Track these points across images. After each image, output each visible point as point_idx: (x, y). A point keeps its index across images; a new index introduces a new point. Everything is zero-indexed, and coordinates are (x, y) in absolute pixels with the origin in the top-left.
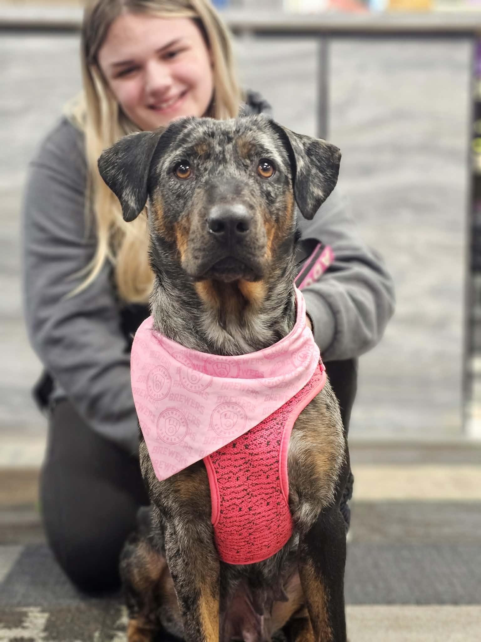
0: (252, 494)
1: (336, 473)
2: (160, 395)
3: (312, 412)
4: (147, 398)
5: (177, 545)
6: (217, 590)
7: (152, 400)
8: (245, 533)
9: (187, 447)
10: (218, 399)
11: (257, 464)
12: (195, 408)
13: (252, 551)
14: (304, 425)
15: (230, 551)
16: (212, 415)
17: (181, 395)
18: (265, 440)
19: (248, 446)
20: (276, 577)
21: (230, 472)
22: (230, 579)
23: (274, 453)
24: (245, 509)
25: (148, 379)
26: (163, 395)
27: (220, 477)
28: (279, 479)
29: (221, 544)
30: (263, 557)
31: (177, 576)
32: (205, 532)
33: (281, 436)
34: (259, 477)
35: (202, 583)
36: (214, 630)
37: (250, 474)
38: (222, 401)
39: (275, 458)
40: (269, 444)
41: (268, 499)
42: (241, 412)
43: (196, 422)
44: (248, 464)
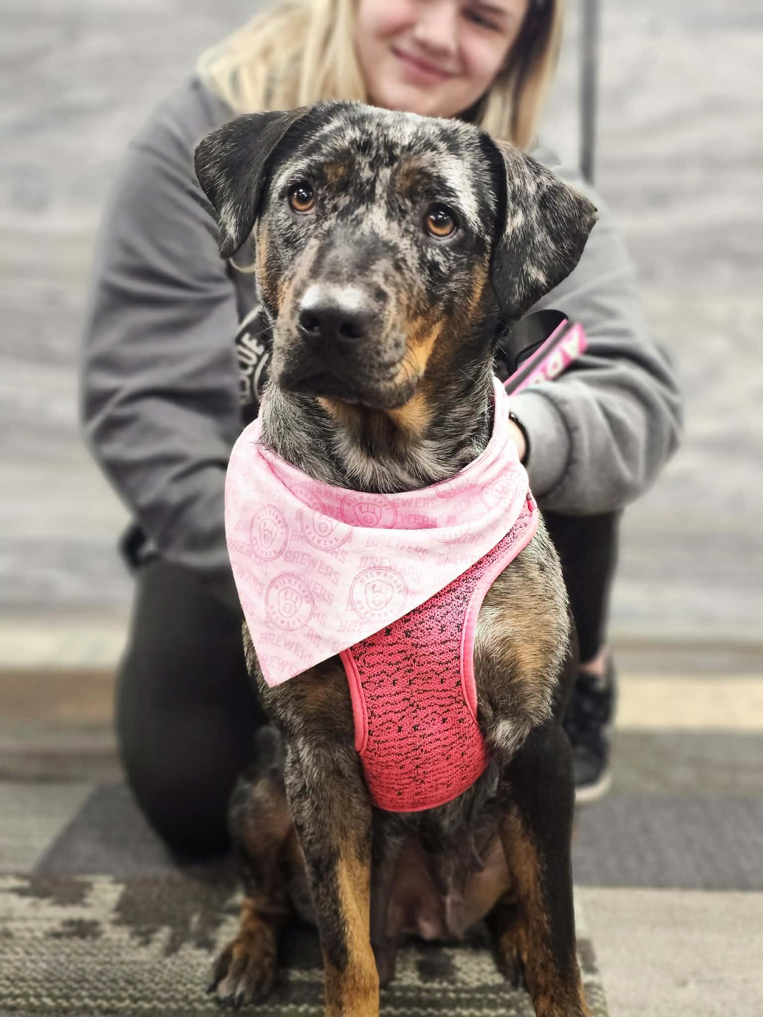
0: (418, 706)
1: (554, 672)
2: (270, 552)
3: (514, 577)
4: (250, 556)
5: (302, 779)
6: (367, 851)
7: (258, 560)
8: (409, 765)
9: (312, 636)
10: (361, 562)
11: (424, 660)
12: (325, 575)
13: (422, 792)
14: (501, 598)
15: (388, 792)
16: (352, 586)
17: (304, 554)
18: (437, 623)
19: (410, 632)
20: (462, 833)
21: (382, 672)
22: (389, 834)
23: (451, 644)
24: (407, 729)
25: (252, 526)
26: (275, 553)
27: (365, 680)
28: (461, 685)
29: (374, 781)
30: (438, 801)
31: (303, 826)
32: (346, 761)
33: (463, 617)
34: (429, 680)
35: (342, 838)
36: (360, 911)
37: (414, 676)
38: (368, 564)
39: (454, 651)
40: (444, 629)
41: (443, 713)
42: (400, 582)
43: (326, 597)
44: (411, 661)
